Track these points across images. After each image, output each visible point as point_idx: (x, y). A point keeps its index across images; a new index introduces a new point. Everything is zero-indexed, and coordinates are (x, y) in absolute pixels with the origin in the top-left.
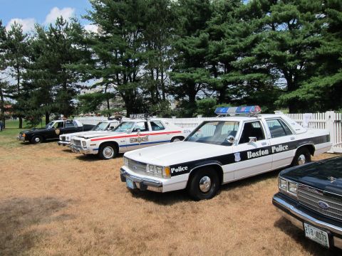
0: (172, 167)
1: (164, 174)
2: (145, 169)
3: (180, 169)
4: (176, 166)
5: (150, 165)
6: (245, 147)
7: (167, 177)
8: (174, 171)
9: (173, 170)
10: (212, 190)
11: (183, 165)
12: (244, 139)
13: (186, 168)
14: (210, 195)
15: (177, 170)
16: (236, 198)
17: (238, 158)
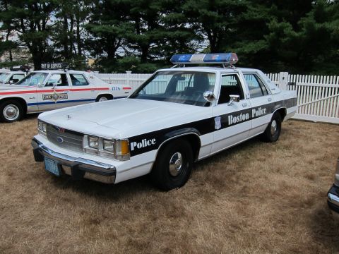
0: (132, 139)
1: (119, 153)
2: (81, 142)
3: (145, 143)
4: (138, 139)
5: (89, 136)
6: (224, 109)
7: (123, 158)
8: (136, 148)
9: (133, 145)
10: (185, 173)
11: (148, 136)
12: (224, 98)
13: (153, 141)
14: (181, 180)
15: (140, 146)
16: (219, 184)
17: (218, 124)
